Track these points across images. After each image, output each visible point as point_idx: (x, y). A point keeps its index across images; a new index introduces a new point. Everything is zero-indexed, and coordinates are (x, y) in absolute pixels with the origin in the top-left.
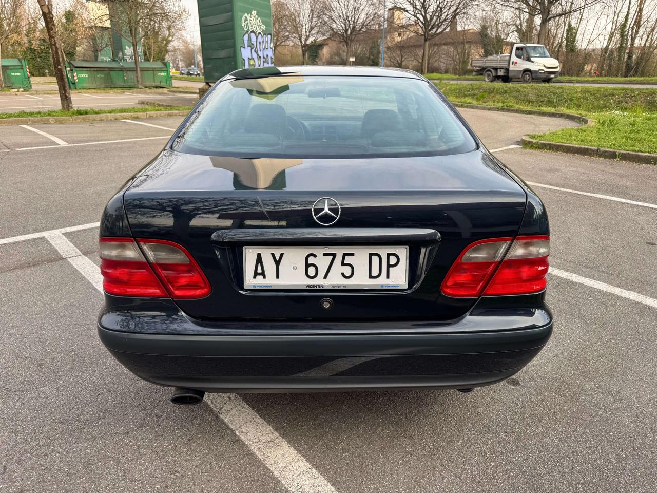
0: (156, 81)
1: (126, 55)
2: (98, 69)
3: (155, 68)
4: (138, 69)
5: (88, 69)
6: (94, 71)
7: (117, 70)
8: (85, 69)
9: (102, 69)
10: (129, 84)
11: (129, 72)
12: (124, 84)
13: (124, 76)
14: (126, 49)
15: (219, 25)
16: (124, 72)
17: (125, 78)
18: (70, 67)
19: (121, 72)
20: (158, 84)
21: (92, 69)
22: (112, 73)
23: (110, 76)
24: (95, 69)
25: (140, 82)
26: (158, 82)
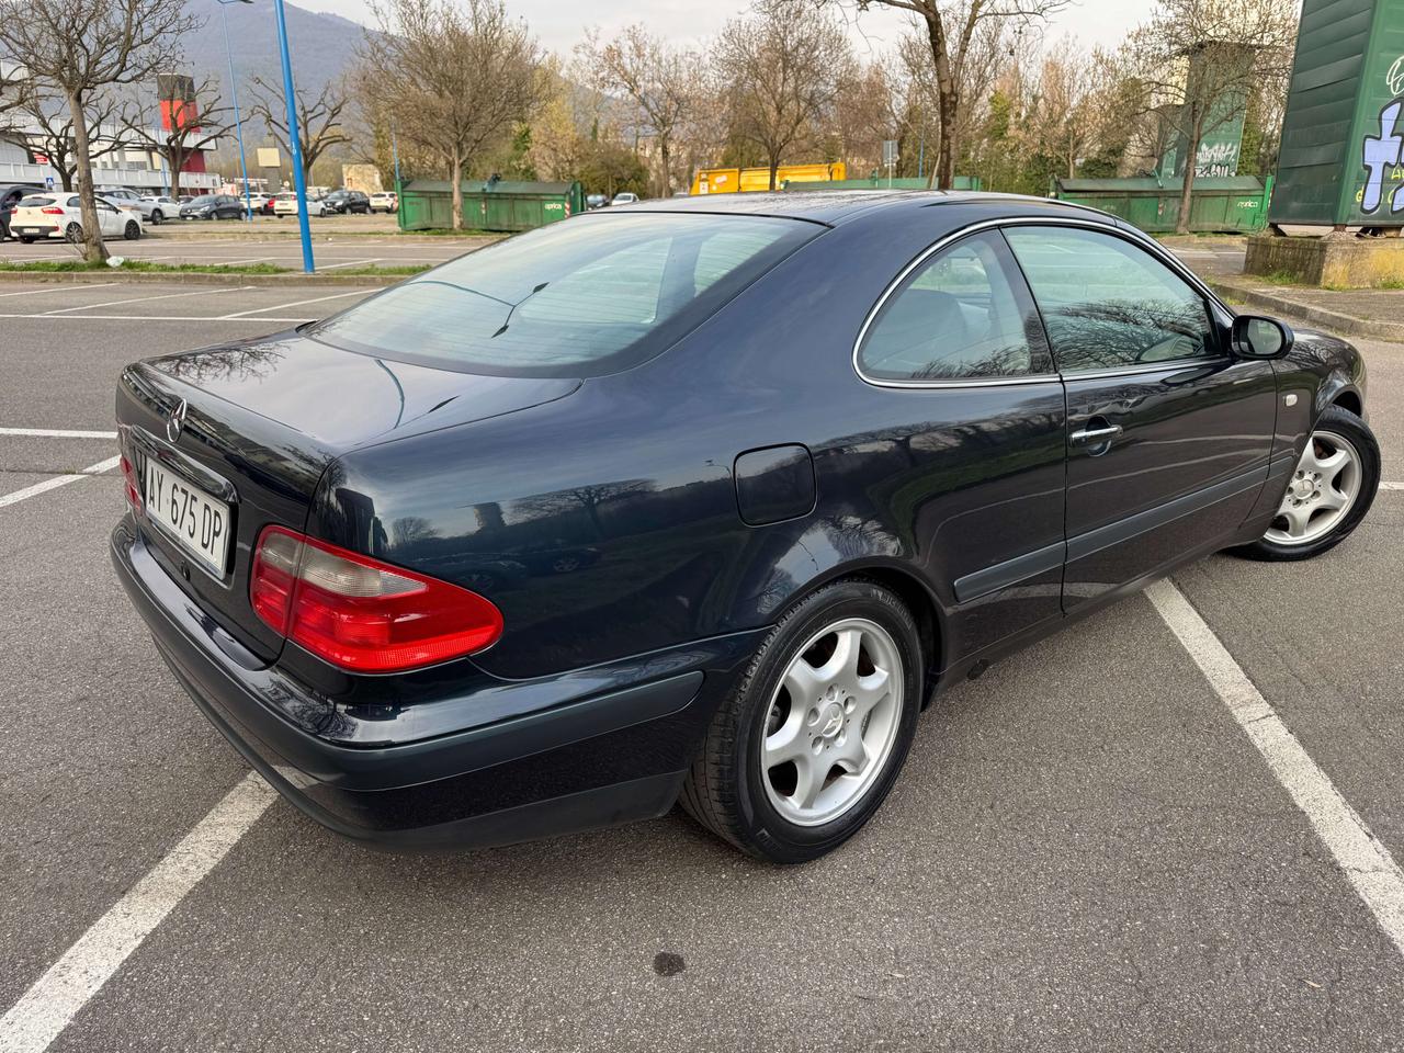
0: (1228, 219)
1: (1196, 162)
2: (1107, 195)
3: (1234, 191)
4: (1188, 193)
5: (1088, 195)
6: (1099, 198)
7: (1145, 195)
8: (1081, 195)
9: (1112, 195)
10: (1164, 225)
11: (1171, 200)
12: (1154, 225)
13: (1158, 207)
14: (1200, 151)
15: (1328, 87)
16: (1162, 199)
17: (1160, 213)
18: (1056, 190)
19: (1156, 199)
20: (1231, 226)
21: (1096, 195)
22: (1135, 203)
23: (1130, 206)
24: (1102, 195)
25: (1183, 222)
26: (1232, 221)
